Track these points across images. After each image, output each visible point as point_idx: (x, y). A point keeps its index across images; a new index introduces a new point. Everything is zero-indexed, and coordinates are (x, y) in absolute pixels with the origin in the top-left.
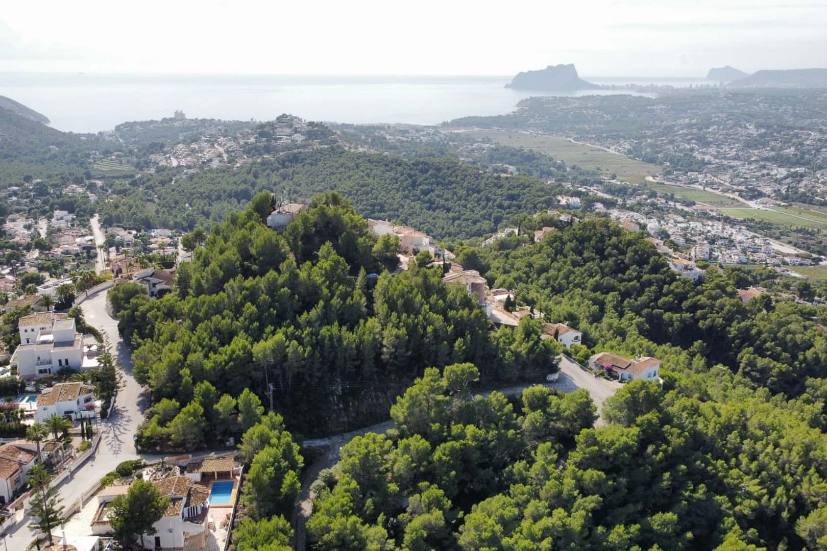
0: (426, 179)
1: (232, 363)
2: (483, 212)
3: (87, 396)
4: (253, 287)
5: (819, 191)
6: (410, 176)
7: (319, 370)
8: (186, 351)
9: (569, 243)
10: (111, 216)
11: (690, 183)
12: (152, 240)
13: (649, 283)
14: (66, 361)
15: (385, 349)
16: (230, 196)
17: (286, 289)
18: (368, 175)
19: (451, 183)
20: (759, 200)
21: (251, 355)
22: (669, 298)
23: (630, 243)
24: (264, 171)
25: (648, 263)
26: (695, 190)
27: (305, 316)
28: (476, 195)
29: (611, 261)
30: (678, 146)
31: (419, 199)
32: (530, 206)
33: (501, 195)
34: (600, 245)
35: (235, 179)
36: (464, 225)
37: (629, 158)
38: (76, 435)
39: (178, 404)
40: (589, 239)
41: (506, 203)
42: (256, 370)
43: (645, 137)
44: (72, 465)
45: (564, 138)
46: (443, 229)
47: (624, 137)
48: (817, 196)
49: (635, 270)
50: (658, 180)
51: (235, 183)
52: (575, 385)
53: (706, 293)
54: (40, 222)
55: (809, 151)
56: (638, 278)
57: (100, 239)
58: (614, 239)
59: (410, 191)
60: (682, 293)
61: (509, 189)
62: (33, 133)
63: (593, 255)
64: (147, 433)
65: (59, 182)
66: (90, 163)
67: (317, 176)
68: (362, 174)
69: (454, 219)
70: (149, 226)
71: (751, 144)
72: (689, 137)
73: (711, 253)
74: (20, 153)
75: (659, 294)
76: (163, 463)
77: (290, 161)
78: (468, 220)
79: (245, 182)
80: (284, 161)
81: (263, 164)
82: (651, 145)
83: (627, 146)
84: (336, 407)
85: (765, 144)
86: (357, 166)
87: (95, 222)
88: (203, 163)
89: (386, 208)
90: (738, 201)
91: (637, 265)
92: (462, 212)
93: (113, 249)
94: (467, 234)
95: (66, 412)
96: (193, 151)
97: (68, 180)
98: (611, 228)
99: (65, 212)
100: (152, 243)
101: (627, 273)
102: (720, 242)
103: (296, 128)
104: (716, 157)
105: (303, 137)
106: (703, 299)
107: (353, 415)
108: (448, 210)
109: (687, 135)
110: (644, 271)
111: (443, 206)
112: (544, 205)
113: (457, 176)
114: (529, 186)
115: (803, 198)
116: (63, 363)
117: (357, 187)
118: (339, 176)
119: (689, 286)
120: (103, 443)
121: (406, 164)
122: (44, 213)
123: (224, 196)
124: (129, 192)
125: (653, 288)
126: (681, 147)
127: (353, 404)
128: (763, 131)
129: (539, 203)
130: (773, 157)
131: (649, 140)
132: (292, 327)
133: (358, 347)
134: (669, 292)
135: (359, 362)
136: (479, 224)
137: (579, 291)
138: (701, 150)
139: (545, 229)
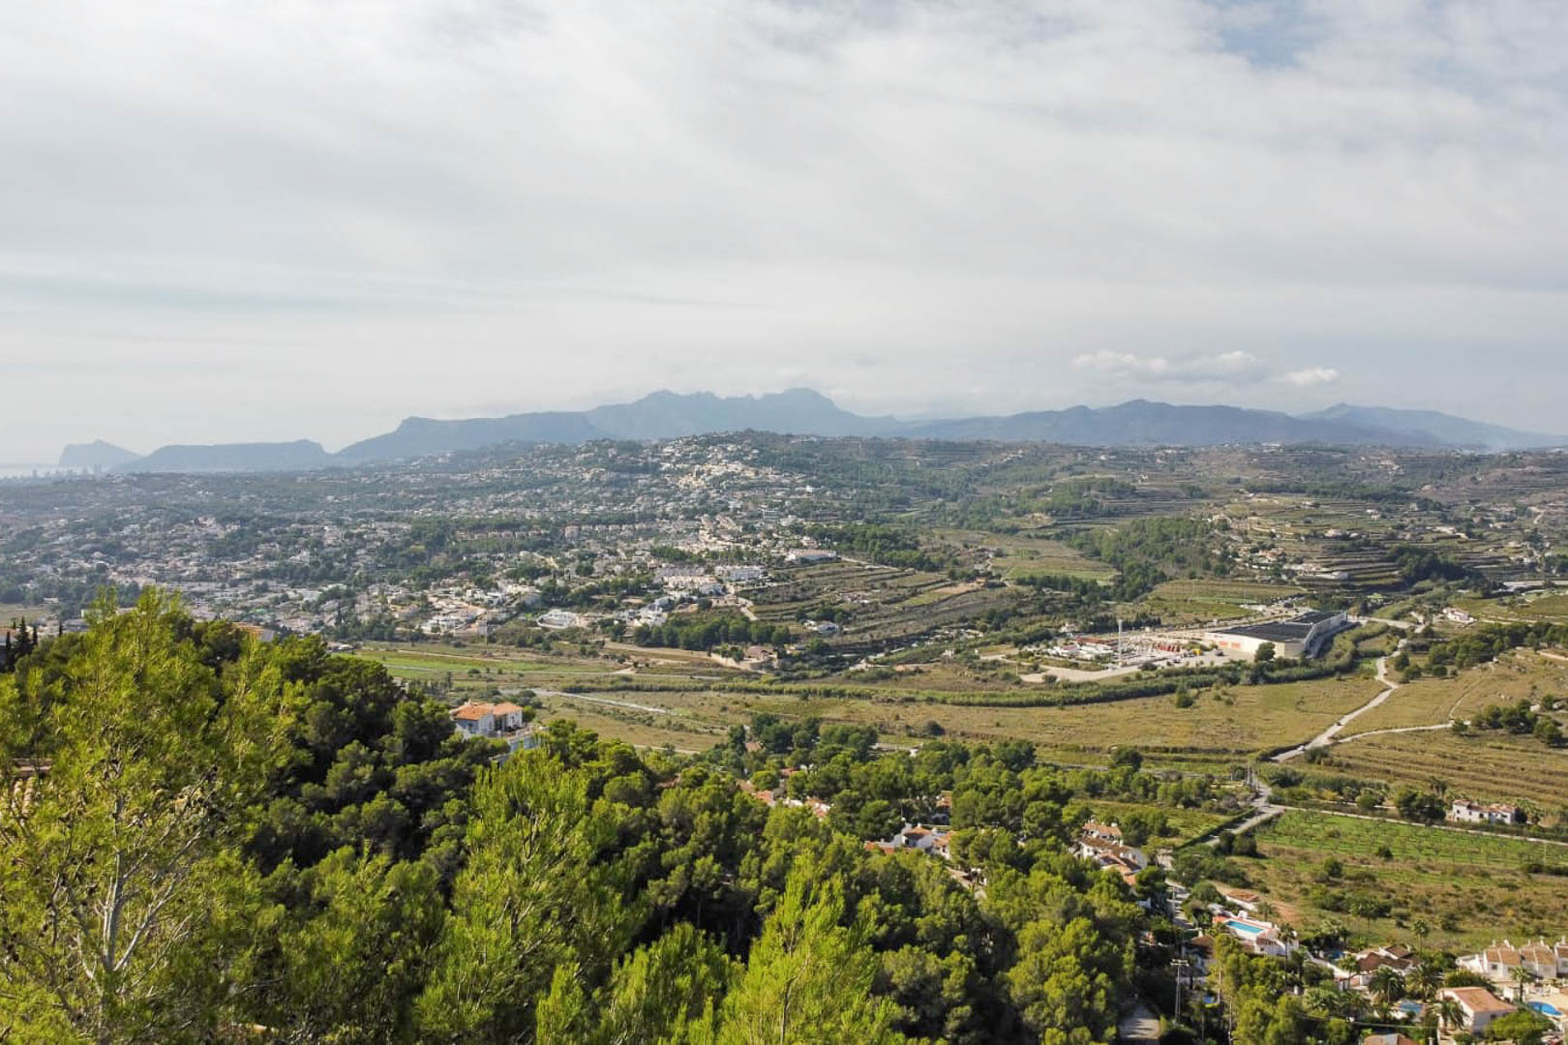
5: (397, 616)
48: (397, 624)
55: (337, 554)
71: (220, 551)
72: (86, 546)
85: (249, 550)
104: (159, 579)
115: (376, 631)
126: (72, 567)
128: (235, 527)
130: (277, 570)
138: (121, 569)
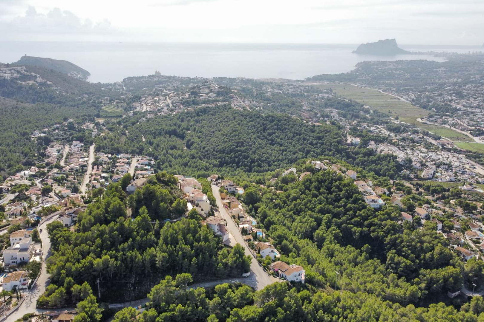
0: (272, 126)
1: (83, 269)
2: (300, 147)
3: (24, 278)
4: (102, 230)
6: (263, 124)
7: (124, 272)
8: (67, 261)
9: (314, 183)
10: (100, 146)
11: (443, 124)
12: (118, 161)
13: (350, 209)
14: (23, 258)
15: (157, 262)
16: (166, 133)
17: (116, 232)
18: (239, 124)
19: (285, 129)
20: (481, 137)
21: (92, 264)
22: (358, 219)
23: (345, 186)
24: (187, 117)
26: (445, 128)
27: (122, 245)
28: (298, 136)
29: (333, 195)
30: (444, 98)
31: (266, 138)
32: (328, 144)
33: (313, 137)
34: (330, 185)
35: (171, 122)
36: (288, 154)
37: (412, 104)
38: (15, 297)
39: (57, 287)
41: (315, 142)
42: (94, 271)
43: (425, 90)
44: (8, 313)
45: (377, 90)
46: (275, 157)
47: (412, 91)
49: (344, 201)
50: (424, 121)
51: (170, 125)
52: (256, 280)
54: (66, 147)
56: (344, 206)
57: (92, 159)
58: (338, 182)
59: (261, 133)
60: (366, 216)
61: (318, 133)
62: (76, 87)
63: (325, 191)
64: (41, 300)
65: (81, 121)
66: (102, 106)
67: (214, 122)
68: (236, 123)
69: (283, 151)
70: (119, 152)
72: (452, 92)
73: (434, 174)
74: (67, 101)
75: (354, 216)
76: (43, 315)
77: (201, 112)
78: (291, 152)
79: (175, 125)
80: (198, 112)
81: (187, 113)
82: (427, 97)
83: (413, 97)
84: (129, 289)
86: (234, 118)
87: (92, 148)
88: (159, 110)
89: (245, 145)
90: (468, 137)
91: (346, 199)
92: (289, 147)
93: (96, 167)
94: (289, 160)
95: (15, 286)
96: (155, 102)
97: (86, 119)
98: (337, 176)
99: (78, 142)
100: (118, 162)
101: (340, 202)
102: (443, 167)
103: (211, 90)
105: (215, 95)
106: (376, 220)
107: (137, 293)
108: (281, 145)
109: (451, 90)
111: (279, 143)
112: (336, 144)
113: (289, 125)
114: (330, 131)
116: (22, 259)
117: (231, 132)
118: (224, 123)
119: (370, 212)
120: (24, 302)
121: (262, 117)
122: (68, 141)
123: (163, 133)
124: (114, 129)
125: (351, 212)
127: (138, 288)
129: (333, 142)
131: (427, 93)
132: (114, 252)
133: (143, 262)
134: (360, 215)
135: (143, 268)
136: (296, 154)
137: (309, 212)
138: (456, 101)
139: (306, 173)
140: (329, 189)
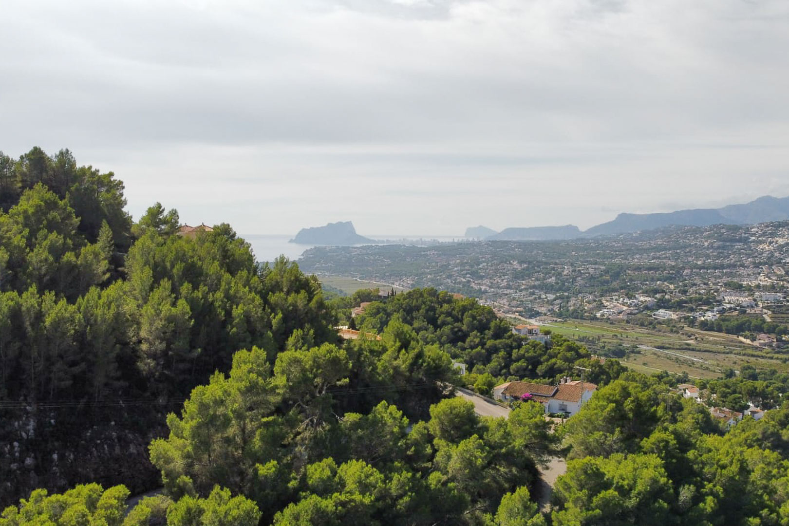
5: (586, 308)
9: (395, 314)
13: (496, 350)
15: (145, 347)
20: (538, 318)
22: (522, 363)
23: (464, 309)
25: (489, 329)
29: (447, 329)
30: (456, 279)
34: (431, 313)
40: (418, 308)
43: (425, 274)
48: (585, 312)
49: (476, 336)
53: (559, 356)
55: (567, 279)
58: (446, 307)
60: (534, 357)
63: (425, 324)
71: (518, 276)
72: (464, 272)
75: (509, 361)
82: (432, 280)
83: (410, 282)
85: (530, 276)
90: (520, 320)
91: (478, 331)
98: (441, 296)
101: (468, 340)
104: (490, 287)
106: (558, 362)
109: (462, 271)
110: (486, 337)
115: (575, 314)
119: (540, 349)
125: (502, 353)
126: (458, 281)
128: (526, 265)
130: (540, 285)
131: (429, 277)
135: (83, 366)
138: (476, 282)
139: (362, 305)
140: (433, 321)
